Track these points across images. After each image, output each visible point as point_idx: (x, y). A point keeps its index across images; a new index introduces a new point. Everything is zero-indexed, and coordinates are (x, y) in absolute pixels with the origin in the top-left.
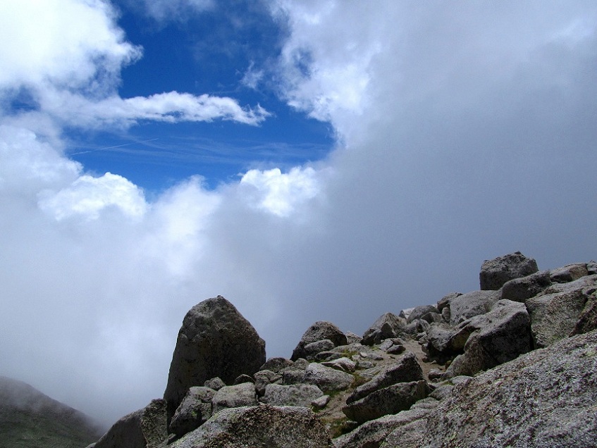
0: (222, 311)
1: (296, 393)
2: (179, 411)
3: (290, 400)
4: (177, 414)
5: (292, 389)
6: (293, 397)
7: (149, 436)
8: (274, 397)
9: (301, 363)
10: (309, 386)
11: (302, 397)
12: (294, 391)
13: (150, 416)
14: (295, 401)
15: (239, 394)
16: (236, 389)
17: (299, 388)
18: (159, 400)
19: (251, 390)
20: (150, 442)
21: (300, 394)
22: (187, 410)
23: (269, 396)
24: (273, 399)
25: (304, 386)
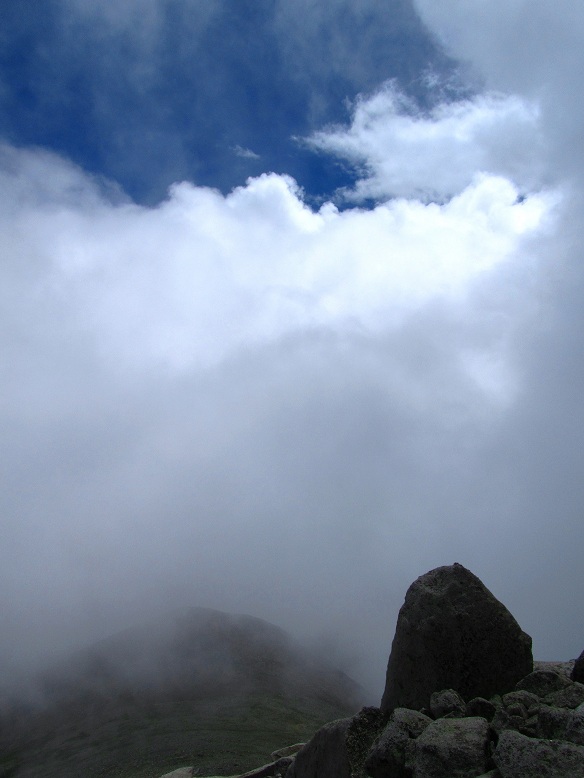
0: (460, 586)
1: (549, 757)
2: (377, 743)
3: (537, 769)
4: (373, 747)
5: (543, 747)
6: (544, 763)
7: (355, 761)
8: (511, 757)
9: (577, 692)
10: (574, 747)
11: (558, 767)
12: (545, 753)
13: (358, 732)
14: (544, 771)
15: (459, 737)
16: (457, 728)
17: (555, 747)
18: (371, 709)
19: (479, 733)
20: (356, 770)
21: (555, 759)
22: (387, 745)
23: (503, 754)
24: (508, 761)
25: (565, 746)
